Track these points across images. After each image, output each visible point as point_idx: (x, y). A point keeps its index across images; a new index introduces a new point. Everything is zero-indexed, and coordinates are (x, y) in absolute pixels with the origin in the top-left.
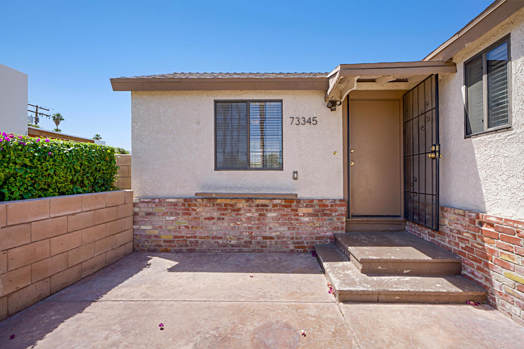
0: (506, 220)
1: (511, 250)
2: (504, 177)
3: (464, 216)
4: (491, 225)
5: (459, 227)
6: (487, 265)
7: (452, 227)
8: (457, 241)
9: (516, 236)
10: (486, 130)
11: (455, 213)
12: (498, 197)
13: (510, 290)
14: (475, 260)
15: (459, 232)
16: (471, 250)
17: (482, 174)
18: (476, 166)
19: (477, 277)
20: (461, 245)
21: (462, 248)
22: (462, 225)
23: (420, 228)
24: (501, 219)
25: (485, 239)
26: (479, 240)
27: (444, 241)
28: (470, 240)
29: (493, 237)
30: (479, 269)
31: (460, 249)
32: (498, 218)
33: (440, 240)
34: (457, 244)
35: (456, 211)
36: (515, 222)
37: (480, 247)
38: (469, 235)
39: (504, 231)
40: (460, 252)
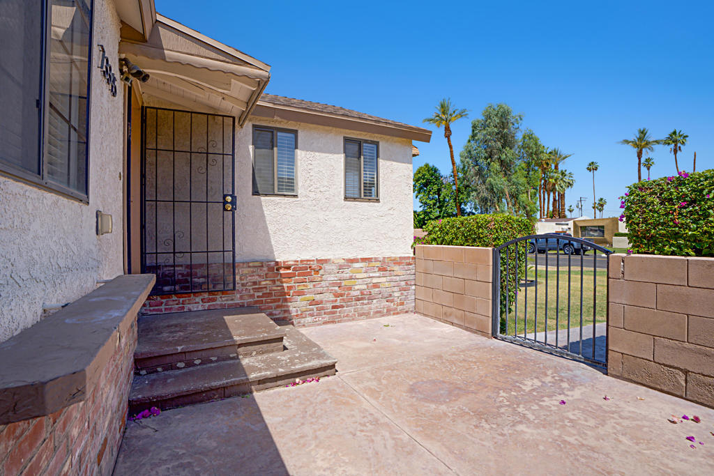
0: (302, 261)
1: (305, 280)
2: (291, 231)
3: (262, 266)
4: (288, 268)
5: (256, 278)
6: (286, 300)
7: (245, 281)
8: (252, 292)
9: (309, 270)
10: (276, 192)
11: (249, 267)
12: (286, 246)
13: (304, 309)
14: (274, 301)
15: (255, 283)
16: (270, 294)
17: (271, 228)
18: (265, 221)
19: (276, 315)
20: (256, 294)
21: (258, 297)
22: (260, 276)
23: (181, 300)
24: (298, 261)
25: (284, 280)
26: (278, 283)
27: (232, 300)
28: (268, 286)
29: (290, 276)
30: (278, 307)
31: (256, 299)
32: (295, 261)
33: (227, 300)
34: (252, 296)
35: (251, 264)
36: (308, 261)
37: (279, 288)
38: (268, 282)
39: (301, 269)
40: (256, 302)
